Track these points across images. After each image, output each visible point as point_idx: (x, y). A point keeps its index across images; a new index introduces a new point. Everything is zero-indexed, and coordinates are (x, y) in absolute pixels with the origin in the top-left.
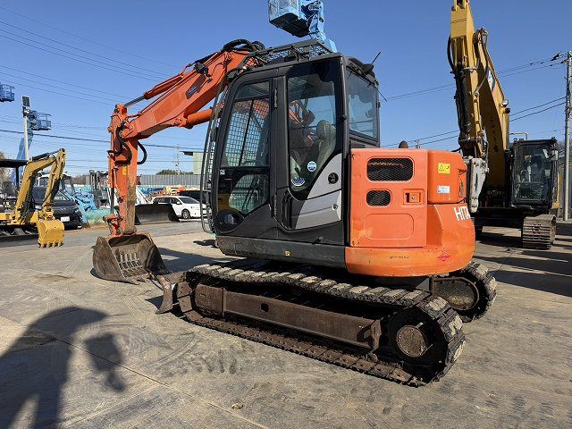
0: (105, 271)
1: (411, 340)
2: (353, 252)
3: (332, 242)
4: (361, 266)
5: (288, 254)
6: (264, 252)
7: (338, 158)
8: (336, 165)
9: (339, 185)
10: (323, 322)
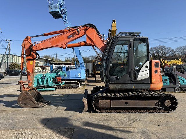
0: (26, 105)
1: (168, 103)
2: (153, 85)
3: (147, 83)
4: (154, 88)
5: (134, 87)
6: (126, 87)
7: (148, 62)
8: (147, 64)
9: (148, 68)
10: (145, 103)
